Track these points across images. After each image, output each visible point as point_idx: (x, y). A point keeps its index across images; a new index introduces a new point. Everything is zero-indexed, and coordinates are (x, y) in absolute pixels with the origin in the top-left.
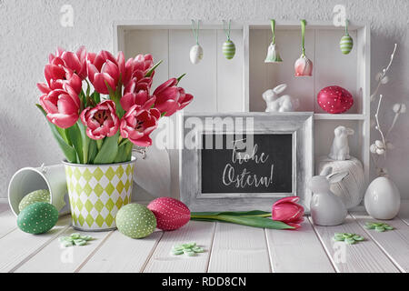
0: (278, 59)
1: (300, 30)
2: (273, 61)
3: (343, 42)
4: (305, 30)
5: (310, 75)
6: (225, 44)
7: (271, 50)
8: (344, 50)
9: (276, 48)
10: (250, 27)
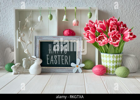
0: (67, 20)
1: (74, 11)
2: (65, 21)
3: (89, 15)
4: (76, 11)
5: (78, 25)
6: (49, 15)
7: (65, 17)
8: (89, 17)
9: (66, 16)
10: (58, 9)
